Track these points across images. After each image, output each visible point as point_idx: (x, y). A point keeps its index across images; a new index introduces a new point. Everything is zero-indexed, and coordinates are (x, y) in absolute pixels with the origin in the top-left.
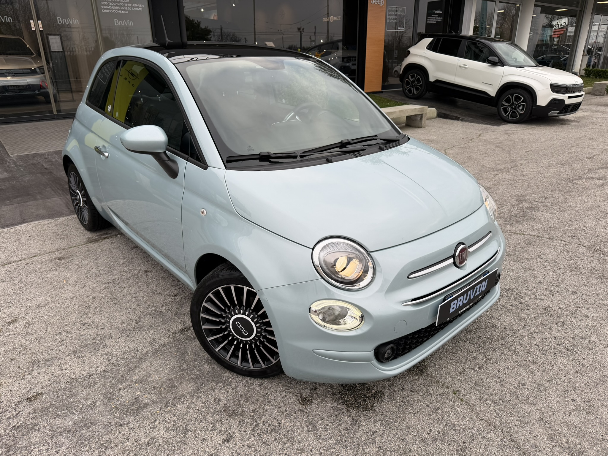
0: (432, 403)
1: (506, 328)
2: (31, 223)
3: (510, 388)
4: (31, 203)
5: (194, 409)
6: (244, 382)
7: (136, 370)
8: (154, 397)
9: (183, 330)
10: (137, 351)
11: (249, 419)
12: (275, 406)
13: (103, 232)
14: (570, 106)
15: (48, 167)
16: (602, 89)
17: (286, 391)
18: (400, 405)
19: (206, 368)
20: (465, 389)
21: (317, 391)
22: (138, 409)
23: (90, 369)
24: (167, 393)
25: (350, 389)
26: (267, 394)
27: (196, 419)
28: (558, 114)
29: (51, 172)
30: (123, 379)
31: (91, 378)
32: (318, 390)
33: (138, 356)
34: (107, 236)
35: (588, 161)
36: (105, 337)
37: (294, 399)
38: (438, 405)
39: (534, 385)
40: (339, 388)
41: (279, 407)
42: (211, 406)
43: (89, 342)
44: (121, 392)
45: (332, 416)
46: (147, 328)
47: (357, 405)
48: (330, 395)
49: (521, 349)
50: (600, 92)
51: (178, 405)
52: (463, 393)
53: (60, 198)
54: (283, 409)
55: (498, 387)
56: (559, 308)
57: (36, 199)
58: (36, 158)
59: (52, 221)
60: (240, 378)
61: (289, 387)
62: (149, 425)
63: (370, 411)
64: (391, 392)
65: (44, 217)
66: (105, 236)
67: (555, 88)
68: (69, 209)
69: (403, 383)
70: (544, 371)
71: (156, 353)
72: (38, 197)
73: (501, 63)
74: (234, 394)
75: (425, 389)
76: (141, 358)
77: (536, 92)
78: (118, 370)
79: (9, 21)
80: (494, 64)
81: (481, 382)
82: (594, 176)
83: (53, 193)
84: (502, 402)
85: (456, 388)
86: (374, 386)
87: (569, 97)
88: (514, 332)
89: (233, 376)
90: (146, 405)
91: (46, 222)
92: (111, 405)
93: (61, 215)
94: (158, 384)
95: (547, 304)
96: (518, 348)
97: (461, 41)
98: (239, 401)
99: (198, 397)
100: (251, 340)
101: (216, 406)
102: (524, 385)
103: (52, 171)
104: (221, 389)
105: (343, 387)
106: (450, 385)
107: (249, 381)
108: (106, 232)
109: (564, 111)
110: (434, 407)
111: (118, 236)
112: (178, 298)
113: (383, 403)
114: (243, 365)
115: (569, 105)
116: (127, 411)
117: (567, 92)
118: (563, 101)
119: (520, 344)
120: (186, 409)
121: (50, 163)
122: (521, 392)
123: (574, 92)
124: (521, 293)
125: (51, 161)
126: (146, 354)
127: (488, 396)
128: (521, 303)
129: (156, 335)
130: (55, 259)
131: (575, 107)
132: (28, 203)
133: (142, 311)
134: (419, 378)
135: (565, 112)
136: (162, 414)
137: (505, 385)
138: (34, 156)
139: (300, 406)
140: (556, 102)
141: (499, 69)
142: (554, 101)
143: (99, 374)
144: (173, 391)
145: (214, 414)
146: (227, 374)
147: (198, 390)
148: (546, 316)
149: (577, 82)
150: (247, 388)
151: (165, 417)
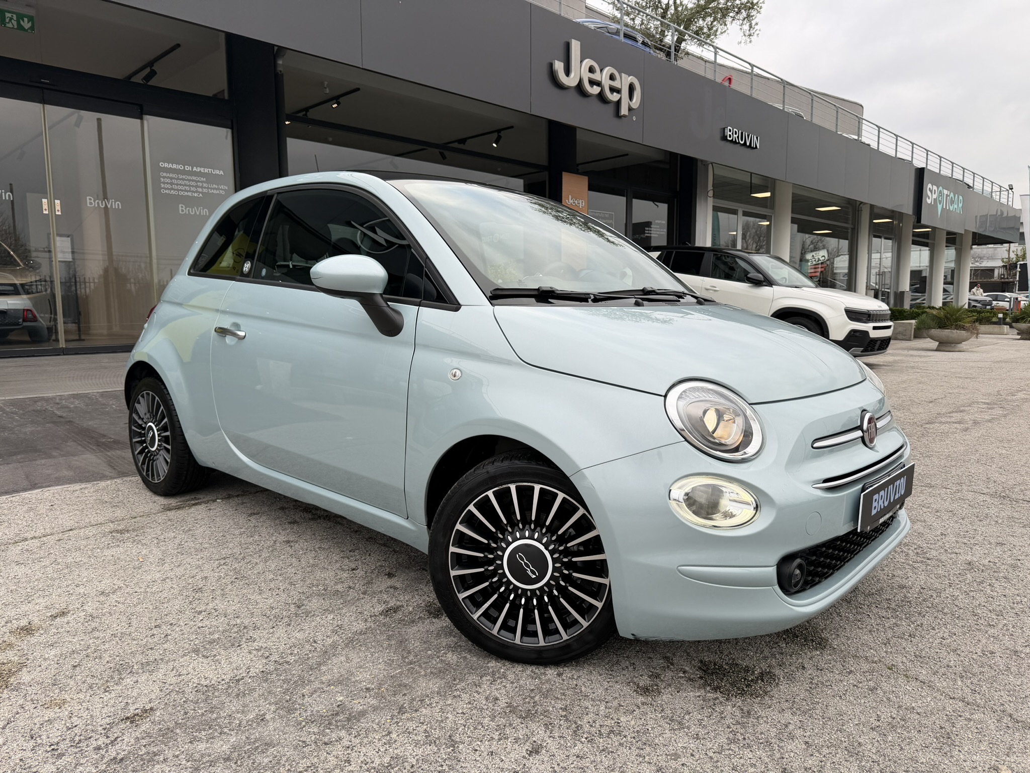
0: (861, 682)
1: (922, 588)
2: (49, 488)
3: (973, 659)
4: (43, 461)
5: (455, 713)
6: (528, 672)
7: (324, 668)
8: (374, 702)
9: (387, 611)
10: (315, 642)
11: (560, 720)
12: (599, 700)
13: (187, 497)
14: (877, 341)
15: (64, 415)
16: (906, 330)
17: (609, 680)
18: (810, 688)
19: (451, 657)
20: (902, 662)
21: (662, 678)
22: (349, 720)
23: (235, 671)
24: (395, 695)
25: (716, 672)
26: (576, 685)
27: (465, 726)
28: (862, 352)
29: (70, 422)
30: (302, 682)
31: (240, 683)
32: (663, 676)
33: (319, 650)
34: (197, 501)
35: (931, 405)
36: (245, 627)
37: (627, 690)
38: (872, 684)
39: (1008, 652)
40: (697, 672)
41: (607, 702)
42: (485, 707)
43: (216, 636)
44: (307, 699)
45: (703, 708)
46: (320, 613)
47: (739, 692)
48: (687, 681)
49: (961, 611)
50: (905, 335)
51: (424, 710)
52: (903, 667)
53: (96, 456)
54: (615, 703)
55: (952, 657)
56: (989, 562)
57: (50, 457)
58: (39, 404)
59: (89, 485)
60: (519, 668)
61: (611, 675)
62: (379, 740)
63: (766, 697)
64: (787, 673)
65: (71, 481)
66: (193, 502)
67: (853, 315)
68: (114, 469)
69: (800, 661)
70: (1012, 635)
71: (350, 643)
72: (55, 454)
73: (768, 282)
74: (517, 689)
75: (839, 666)
76: (326, 652)
77: (826, 320)
78: (289, 670)
79: (7, 198)
80: (757, 283)
81: (924, 652)
82: (949, 420)
83: (80, 448)
84: (971, 676)
85: (889, 662)
86: (755, 667)
87: (875, 328)
88: (939, 593)
89: (504, 666)
90: (362, 714)
91: (77, 486)
92: (294, 717)
93: (103, 477)
94: (372, 684)
95: (969, 558)
96: (956, 611)
97: (703, 254)
98: (532, 698)
99: (455, 697)
100: (542, 587)
101: (493, 706)
102: (992, 653)
103: (71, 420)
104: (491, 684)
105: (703, 670)
106: (876, 659)
107: (537, 671)
108: (193, 497)
109: (869, 348)
110: (867, 687)
111: (218, 500)
112: (360, 573)
113: (781, 687)
114: (524, 641)
115: (875, 341)
116: (330, 724)
117: (869, 320)
118: (866, 333)
119: (957, 606)
120: (440, 714)
121: (67, 410)
122: (993, 662)
123: (879, 321)
124: (921, 548)
125: (67, 407)
126: (334, 646)
127: (945, 669)
128: (928, 559)
129: (341, 620)
130: (111, 533)
131: (883, 344)
132: (38, 462)
133: (301, 591)
134: (821, 653)
135: (871, 351)
136: (397, 723)
137: (962, 654)
138: (35, 400)
139: (641, 699)
140: (857, 334)
141: (766, 290)
142: (853, 334)
143: (254, 677)
144: (406, 692)
145: (495, 716)
146: (493, 664)
147: (450, 687)
148: (975, 571)
149: (880, 307)
150: (537, 680)
151: (406, 727)
